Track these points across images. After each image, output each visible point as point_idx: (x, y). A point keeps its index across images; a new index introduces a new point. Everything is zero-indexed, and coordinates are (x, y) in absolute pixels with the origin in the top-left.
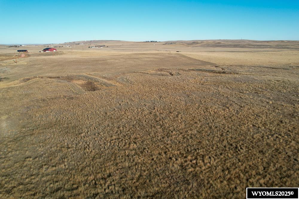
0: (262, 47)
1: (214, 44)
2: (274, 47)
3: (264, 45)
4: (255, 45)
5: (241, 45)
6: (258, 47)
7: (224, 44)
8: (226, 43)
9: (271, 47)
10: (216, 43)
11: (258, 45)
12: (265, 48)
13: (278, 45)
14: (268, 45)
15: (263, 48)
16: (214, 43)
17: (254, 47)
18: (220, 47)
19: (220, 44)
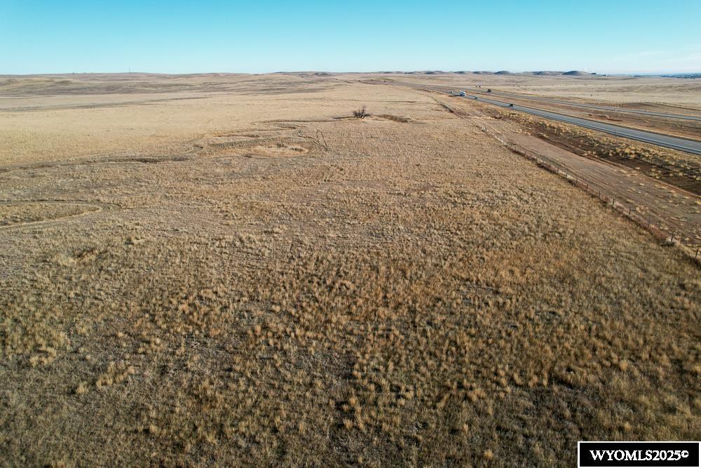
0: (173, 88)
1: (51, 86)
2: (198, 89)
3: (177, 85)
4: (159, 85)
5: (125, 87)
6: (164, 89)
7: (79, 86)
8: (87, 83)
9: (191, 88)
10: (57, 83)
11: (164, 86)
12: (180, 90)
13: (205, 83)
14: (186, 85)
15: (176, 91)
16: (49, 84)
17: (155, 89)
18: (67, 93)
19: (67, 87)
